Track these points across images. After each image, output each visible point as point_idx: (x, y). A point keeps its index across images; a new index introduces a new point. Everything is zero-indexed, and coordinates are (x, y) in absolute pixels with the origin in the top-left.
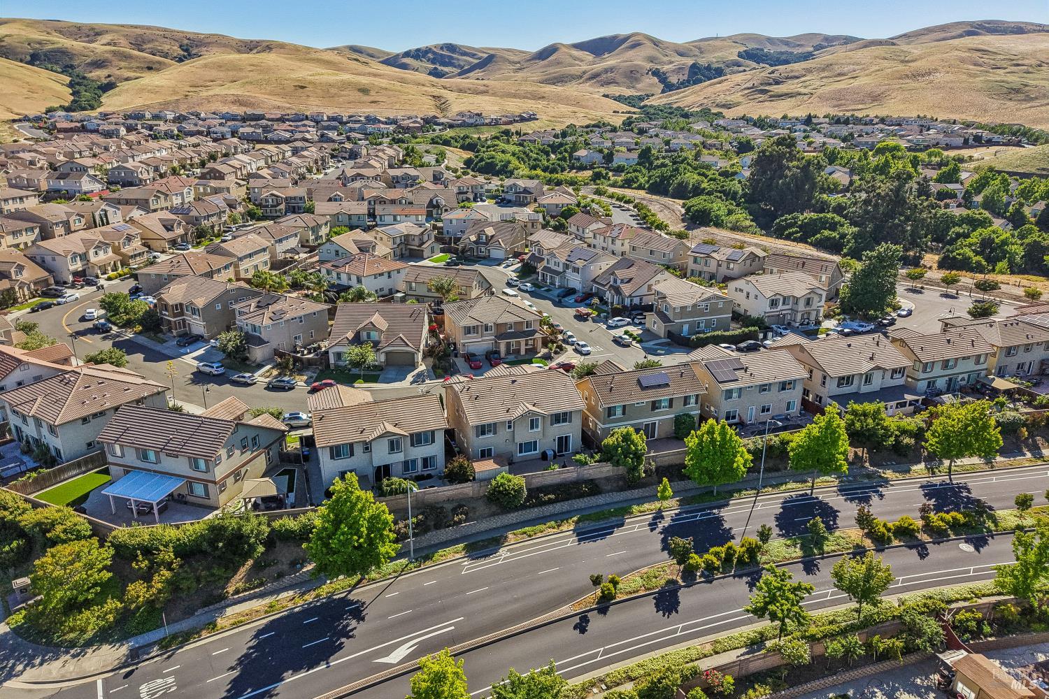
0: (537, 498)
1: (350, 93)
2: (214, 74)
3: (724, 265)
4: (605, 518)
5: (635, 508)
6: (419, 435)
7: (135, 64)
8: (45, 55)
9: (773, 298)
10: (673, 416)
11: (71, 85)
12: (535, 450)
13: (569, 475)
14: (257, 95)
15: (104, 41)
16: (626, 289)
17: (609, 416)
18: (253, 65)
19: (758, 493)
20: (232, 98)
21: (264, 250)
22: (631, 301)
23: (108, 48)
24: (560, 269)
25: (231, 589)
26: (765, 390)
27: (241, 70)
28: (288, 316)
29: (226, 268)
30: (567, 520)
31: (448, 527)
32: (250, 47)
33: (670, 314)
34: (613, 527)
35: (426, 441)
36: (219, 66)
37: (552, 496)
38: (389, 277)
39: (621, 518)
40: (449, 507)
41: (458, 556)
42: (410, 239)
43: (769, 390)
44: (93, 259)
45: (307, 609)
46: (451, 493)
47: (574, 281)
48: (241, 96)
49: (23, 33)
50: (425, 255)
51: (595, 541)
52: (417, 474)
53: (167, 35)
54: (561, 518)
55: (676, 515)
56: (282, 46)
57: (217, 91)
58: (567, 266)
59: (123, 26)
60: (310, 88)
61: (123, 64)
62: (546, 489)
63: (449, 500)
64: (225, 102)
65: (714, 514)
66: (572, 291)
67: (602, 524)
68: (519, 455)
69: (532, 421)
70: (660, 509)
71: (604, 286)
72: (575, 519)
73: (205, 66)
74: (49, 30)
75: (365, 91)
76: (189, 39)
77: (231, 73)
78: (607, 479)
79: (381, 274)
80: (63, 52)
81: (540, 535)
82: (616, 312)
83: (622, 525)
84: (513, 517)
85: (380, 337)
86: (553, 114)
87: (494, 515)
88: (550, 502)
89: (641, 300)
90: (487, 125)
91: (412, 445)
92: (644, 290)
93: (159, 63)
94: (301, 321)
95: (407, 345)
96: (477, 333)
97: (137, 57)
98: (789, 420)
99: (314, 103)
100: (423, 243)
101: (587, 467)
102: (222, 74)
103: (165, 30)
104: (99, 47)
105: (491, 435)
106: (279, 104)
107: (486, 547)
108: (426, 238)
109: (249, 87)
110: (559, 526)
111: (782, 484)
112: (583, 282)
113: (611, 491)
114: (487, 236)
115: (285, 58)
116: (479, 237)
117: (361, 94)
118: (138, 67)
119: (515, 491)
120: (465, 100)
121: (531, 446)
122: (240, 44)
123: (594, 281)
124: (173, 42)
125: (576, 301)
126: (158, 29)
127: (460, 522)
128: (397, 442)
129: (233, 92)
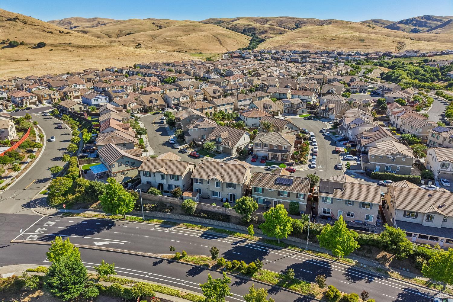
0: (200, 214)
1: (355, 41)
2: (301, 35)
3: (448, 140)
5: (238, 234)
6: (173, 175)
7: (276, 32)
8: (248, 30)
10: (290, 201)
11: (251, 41)
12: (220, 196)
13: (218, 209)
14: (312, 43)
15: (269, 24)
16: (364, 142)
17: (255, 191)
18: (318, 31)
19: (302, 251)
20: (302, 45)
21: (232, 104)
22: (365, 149)
23: (270, 26)
25: (92, 206)
26: (349, 204)
27: (312, 33)
28: (200, 127)
29: (210, 108)
30: (206, 227)
31: (162, 212)
32: (323, 23)
33: (369, 158)
34: (219, 237)
35: (175, 179)
36: (304, 32)
37: (206, 215)
39: (227, 235)
40: (168, 205)
41: (158, 223)
43: (353, 205)
44: (181, 100)
45: (103, 220)
46: (171, 200)
48: (306, 44)
49: (244, 22)
50: (298, 113)
51: (205, 239)
53: (292, 19)
54: (204, 225)
55: (251, 244)
56: (336, 22)
57: (298, 42)
58: (348, 127)
59: (277, 17)
60: (337, 40)
61: (271, 32)
62: (206, 212)
63: (170, 203)
64: (298, 46)
65: (268, 250)
67: (218, 234)
68: (213, 196)
69: (217, 183)
70: (248, 238)
71: (358, 139)
72: (210, 228)
73: (299, 32)
74: (252, 21)
75: (362, 40)
76: (299, 21)
77: (307, 34)
78: (236, 218)
79: (256, 118)
80: (254, 28)
83: (224, 238)
84: (187, 218)
85: (222, 141)
87: (182, 214)
91: (170, 179)
92: (373, 145)
93: (285, 31)
94: (206, 130)
96: (260, 147)
97: (277, 29)
98: (365, 225)
99: (336, 46)
100: (299, 108)
101: (227, 209)
102: (304, 35)
103: (292, 18)
104: (266, 26)
105: (200, 184)
106: (320, 47)
107: (169, 224)
109: (311, 40)
110: (201, 228)
111: (320, 253)
112: (353, 136)
113: (234, 223)
114: (329, 108)
115: (334, 27)
116: (326, 108)
117: (359, 42)
118: (276, 33)
121: (218, 194)
122: (319, 22)
123: (356, 136)
124: (293, 23)
126: (289, 18)
127: (167, 212)
128: (164, 176)
129: (304, 42)
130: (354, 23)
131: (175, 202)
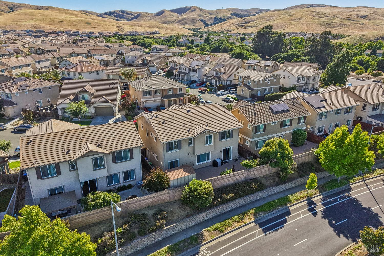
0: (221, 197)
1: (82, 24)
2: (23, 17)
3: (263, 68)
4: (274, 208)
5: (291, 197)
6: (119, 153)
9: (299, 77)
10: (292, 131)
12: (208, 159)
13: (240, 176)
14: (42, 24)
16: (224, 77)
17: (256, 132)
18: (40, 14)
19: (363, 178)
20: (30, 25)
21: (29, 65)
22: (226, 83)
24: (187, 71)
26: (338, 113)
27: (35, 15)
28: (31, 88)
30: (246, 213)
31: (151, 232)
32: (40, 8)
33: (251, 85)
35: (126, 158)
36: (25, 14)
37: (232, 195)
38: (97, 74)
39: (285, 207)
40: (150, 213)
42: (109, 62)
43: (340, 113)
46: (151, 200)
47: (194, 76)
48: (35, 25)
52: (119, 185)
53: (3, 3)
55: (322, 200)
56: (53, 8)
57: (25, 23)
58: (190, 70)
60: (65, 22)
62: (225, 189)
63: (149, 207)
64: (27, 27)
65: (348, 197)
66: (193, 82)
67: (274, 213)
68: (197, 164)
69: (207, 137)
70: (308, 197)
71: (211, 77)
72: (252, 211)
73: (19, 14)
75: (88, 23)
76: (12, 5)
77: (31, 17)
78: (265, 177)
79: (93, 72)
81: (229, 230)
82: (220, 88)
83: (289, 213)
84: (203, 216)
85: (90, 98)
86: (165, 33)
87: (188, 216)
88: (231, 199)
89: (231, 82)
90: (140, 35)
91: (114, 162)
92: (232, 78)
94: (41, 92)
95: (108, 102)
96: (151, 95)
99: (67, 28)
100: (115, 64)
101: (252, 170)
102: (26, 17)
105: (177, 150)
106: (52, 28)
108: (117, 61)
109: (39, 22)
110: (242, 219)
111: (373, 171)
112: (199, 77)
114: (147, 61)
115: (54, 12)
116: (143, 61)
117: (87, 25)
119: (207, 194)
120: (130, 27)
121: (206, 156)
122: (35, 7)
123: (205, 75)
124: (5, 6)
125: (197, 86)
127: (162, 226)
128: (101, 159)
129: (31, 23)
130: (71, 10)
131: (158, 200)
